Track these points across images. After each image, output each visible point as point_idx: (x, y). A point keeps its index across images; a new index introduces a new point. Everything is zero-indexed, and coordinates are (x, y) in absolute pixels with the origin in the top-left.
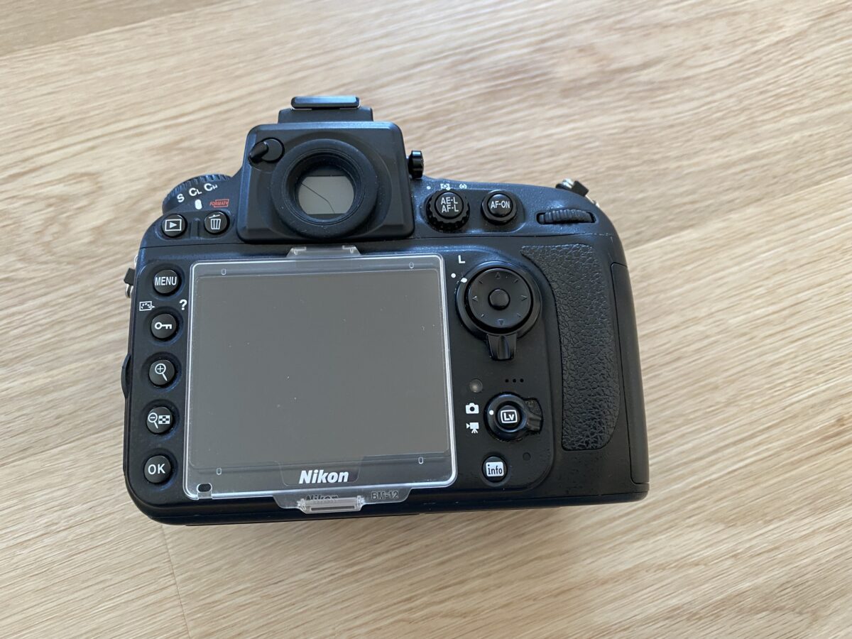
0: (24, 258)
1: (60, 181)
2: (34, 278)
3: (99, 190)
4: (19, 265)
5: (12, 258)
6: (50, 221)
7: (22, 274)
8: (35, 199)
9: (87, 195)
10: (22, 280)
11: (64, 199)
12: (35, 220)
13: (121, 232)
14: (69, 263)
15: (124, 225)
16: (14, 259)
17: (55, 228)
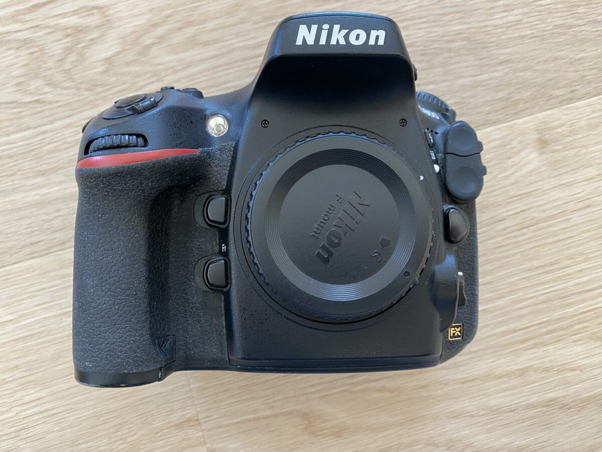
0: (50, 83)
1: (74, 13)
2: (59, 101)
3: (106, 24)
4: (46, 89)
5: (40, 82)
6: (69, 50)
7: (49, 97)
8: (55, 29)
9: (98, 27)
10: (50, 103)
11: (79, 30)
12: (56, 48)
13: (128, 64)
14: (86, 90)
15: (130, 58)
16: (43, 83)
17: (73, 57)
